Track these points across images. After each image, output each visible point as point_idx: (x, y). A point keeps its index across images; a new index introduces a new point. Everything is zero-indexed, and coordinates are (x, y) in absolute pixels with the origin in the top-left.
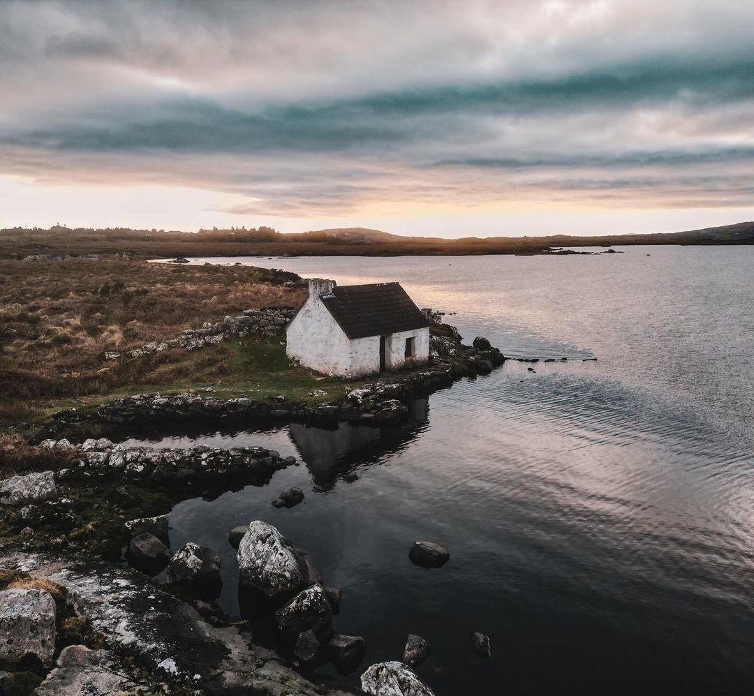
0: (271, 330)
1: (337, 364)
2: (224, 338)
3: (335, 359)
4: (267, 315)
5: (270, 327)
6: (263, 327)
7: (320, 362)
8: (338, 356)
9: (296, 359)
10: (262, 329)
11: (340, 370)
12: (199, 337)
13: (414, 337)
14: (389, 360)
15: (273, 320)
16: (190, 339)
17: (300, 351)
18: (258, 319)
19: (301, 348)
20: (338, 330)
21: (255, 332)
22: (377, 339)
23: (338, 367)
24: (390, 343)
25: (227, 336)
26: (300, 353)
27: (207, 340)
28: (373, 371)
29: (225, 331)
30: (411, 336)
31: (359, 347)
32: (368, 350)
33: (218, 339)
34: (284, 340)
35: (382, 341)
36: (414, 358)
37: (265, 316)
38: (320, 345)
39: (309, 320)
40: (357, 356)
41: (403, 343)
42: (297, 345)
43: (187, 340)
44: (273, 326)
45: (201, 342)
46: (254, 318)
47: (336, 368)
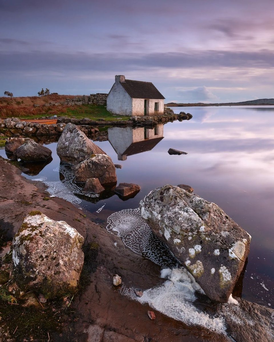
1: (126, 110)
2: (82, 103)
3: (126, 108)
5: (101, 101)
6: (98, 101)
8: (127, 107)
9: (110, 111)
10: (98, 102)
13: (158, 103)
14: (148, 112)
15: (102, 98)
18: (96, 97)
19: (112, 106)
20: (127, 95)
21: (95, 102)
22: (143, 100)
23: (127, 111)
24: (149, 103)
25: (84, 103)
26: (112, 108)
27: (76, 103)
28: (141, 114)
29: (83, 101)
30: (157, 102)
31: (136, 102)
32: (139, 104)
33: (80, 103)
34: (106, 106)
35: (145, 101)
36: (158, 112)
37: (99, 97)
38: (120, 103)
39: (115, 93)
40: (135, 106)
41: (154, 104)
42: (111, 105)
43: (68, 102)
44: (102, 101)
45: (73, 103)
46: (95, 97)
47: (126, 112)
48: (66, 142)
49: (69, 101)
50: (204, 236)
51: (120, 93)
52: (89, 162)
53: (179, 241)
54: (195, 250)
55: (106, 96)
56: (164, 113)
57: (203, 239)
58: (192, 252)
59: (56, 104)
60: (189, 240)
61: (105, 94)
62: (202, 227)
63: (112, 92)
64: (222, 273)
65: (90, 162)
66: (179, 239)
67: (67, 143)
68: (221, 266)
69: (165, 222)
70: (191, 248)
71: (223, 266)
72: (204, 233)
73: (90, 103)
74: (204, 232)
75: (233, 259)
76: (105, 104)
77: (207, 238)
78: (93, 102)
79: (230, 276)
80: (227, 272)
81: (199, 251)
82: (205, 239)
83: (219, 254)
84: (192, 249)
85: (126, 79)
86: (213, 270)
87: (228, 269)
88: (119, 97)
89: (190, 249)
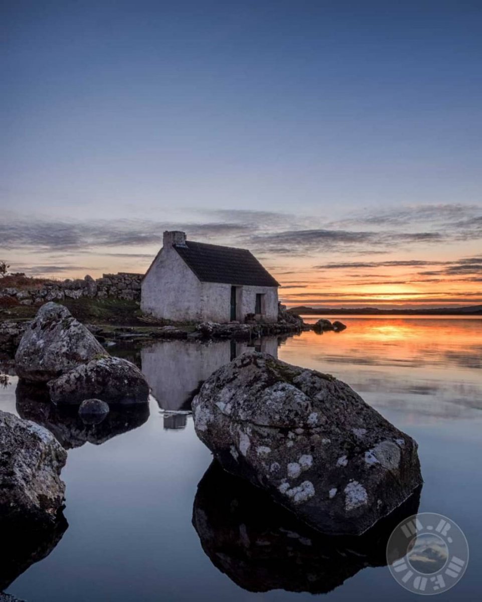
0: (129, 293)
1: (188, 309)
2: (83, 294)
3: (186, 304)
4: (125, 279)
5: (127, 291)
6: (121, 290)
7: (172, 310)
8: (189, 301)
9: (149, 312)
10: (120, 292)
11: (191, 314)
12: (59, 290)
13: (264, 294)
14: (240, 312)
15: (131, 284)
16: (50, 289)
17: (154, 303)
18: (116, 282)
19: (154, 300)
20: (190, 274)
21: (113, 293)
22: (228, 286)
23: (190, 312)
24: (241, 295)
25: (86, 293)
26: (153, 304)
27: (67, 294)
28: (224, 319)
29: (84, 288)
30: (261, 292)
31: (211, 291)
32: (219, 297)
33: (78, 294)
34: (139, 301)
35: (233, 290)
36: (264, 316)
37: (123, 280)
38: (172, 293)
39: (163, 270)
40: (208, 300)
41: (253, 297)
42: (150, 297)
43: (48, 290)
44: (130, 290)
45: (61, 294)
46: (113, 281)
47: (187, 313)
48: (39, 340)
49: (50, 287)
50: (318, 436)
51: (174, 269)
52: (88, 369)
53: (267, 450)
54: (301, 465)
55: (140, 278)
56: (279, 319)
57: (316, 441)
58: (294, 469)
59: (18, 294)
60: (288, 446)
61: (138, 275)
62: (312, 415)
63: (154, 267)
64: (349, 492)
65: (92, 370)
66: (267, 446)
67: (41, 341)
68: (349, 482)
69: (240, 414)
70: (292, 463)
71: (352, 482)
72: (318, 429)
73: (100, 293)
74: (317, 426)
75: (372, 467)
76: (138, 297)
77: (324, 441)
78: (107, 291)
79: (366, 494)
80: (360, 490)
81: (307, 465)
82: (320, 443)
83: (345, 463)
84: (295, 464)
85: (187, 240)
86: (333, 492)
87: (362, 484)
88: (169, 281)
89: (289, 465)
